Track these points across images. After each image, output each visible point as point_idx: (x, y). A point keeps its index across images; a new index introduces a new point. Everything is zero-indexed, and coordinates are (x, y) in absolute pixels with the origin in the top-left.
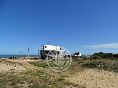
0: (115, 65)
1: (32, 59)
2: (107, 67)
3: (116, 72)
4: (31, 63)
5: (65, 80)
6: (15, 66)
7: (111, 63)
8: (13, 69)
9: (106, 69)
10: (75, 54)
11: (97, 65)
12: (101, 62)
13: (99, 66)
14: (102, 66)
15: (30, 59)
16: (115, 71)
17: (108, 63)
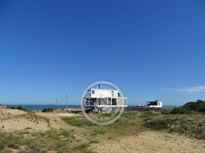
0: (200, 125)
1: (73, 112)
2: (186, 129)
3: (198, 139)
4: (64, 119)
5: (89, 148)
6: (38, 123)
7: (195, 122)
8: (29, 128)
9: (183, 132)
10: (149, 105)
11: (169, 125)
12: (177, 120)
13: (173, 127)
14: (178, 126)
15: (69, 112)
16: (196, 137)
17: (190, 121)
